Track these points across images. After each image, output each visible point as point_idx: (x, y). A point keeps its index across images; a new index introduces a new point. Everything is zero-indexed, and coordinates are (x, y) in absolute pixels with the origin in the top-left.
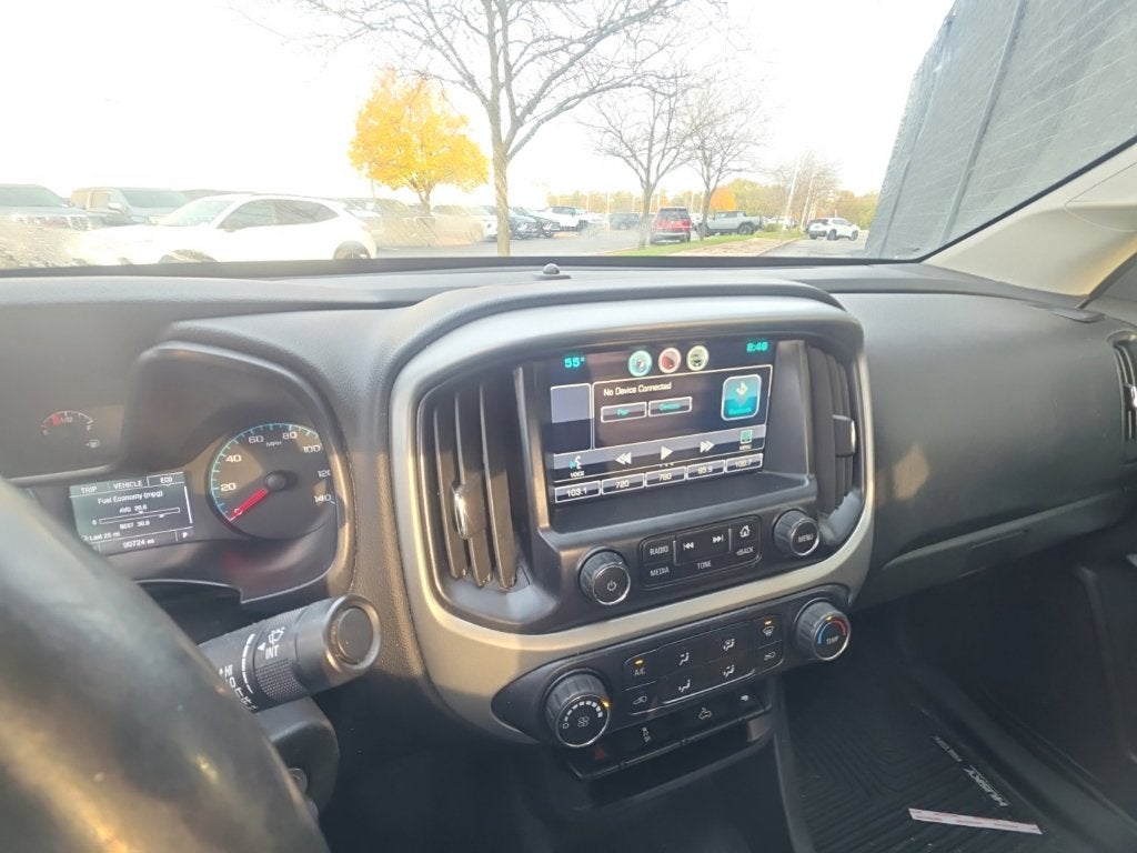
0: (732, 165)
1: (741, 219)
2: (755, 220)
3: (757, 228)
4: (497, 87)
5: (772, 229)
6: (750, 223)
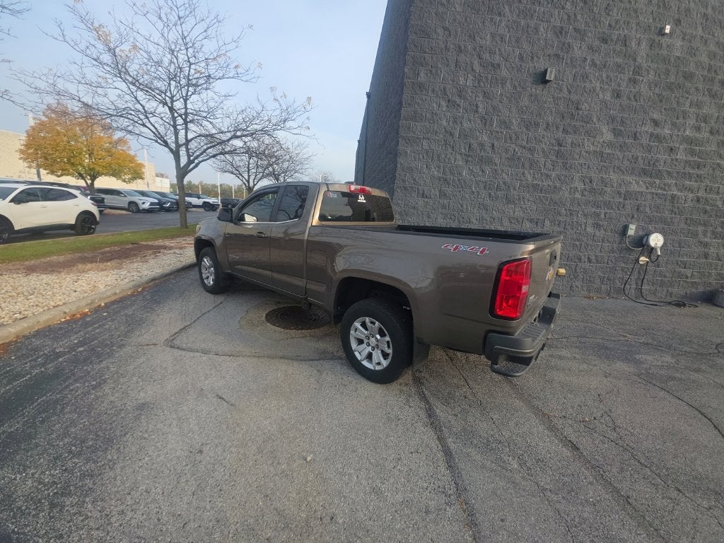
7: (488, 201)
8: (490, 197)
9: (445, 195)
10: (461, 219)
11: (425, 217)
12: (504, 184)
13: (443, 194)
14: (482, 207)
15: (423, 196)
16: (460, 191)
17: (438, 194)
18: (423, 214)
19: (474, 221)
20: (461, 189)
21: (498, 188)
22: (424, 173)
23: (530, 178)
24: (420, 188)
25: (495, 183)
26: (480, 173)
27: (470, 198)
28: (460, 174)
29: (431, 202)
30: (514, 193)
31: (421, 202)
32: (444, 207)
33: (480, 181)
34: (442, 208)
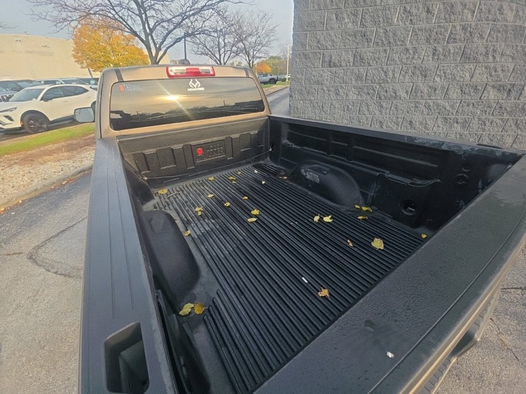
0: (257, 55)
1: (269, 77)
2: (275, 77)
3: (277, 80)
4: (147, 35)
5: (284, 80)
6: (273, 79)
7: (430, 63)
8: (434, 54)
9: (362, 59)
10: (382, 93)
11: (332, 94)
12: (464, 28)
13: (359, 59)
14: (418, 72)
15: (330, 64)
16: (385, 51)
17: (352, 60)
18: (329, 91)
19: (403, 95)
20: (388, 49)
21: (452, 39)
22: (332, 28)
23: (510, 16)
24: (327, 53)
25: (446, 30)
26: (424, 15)
27: (401, 60)
28: (388, 21)
29: (340, 71)
30: (479, 44)
31: (327, 74)
32: (359, 78)
33: (420, 30)
34: (356, 80)
